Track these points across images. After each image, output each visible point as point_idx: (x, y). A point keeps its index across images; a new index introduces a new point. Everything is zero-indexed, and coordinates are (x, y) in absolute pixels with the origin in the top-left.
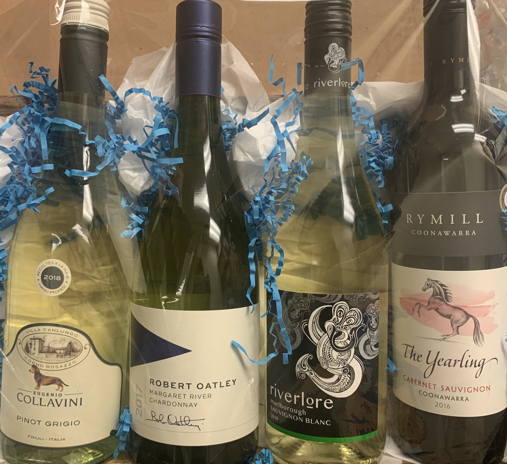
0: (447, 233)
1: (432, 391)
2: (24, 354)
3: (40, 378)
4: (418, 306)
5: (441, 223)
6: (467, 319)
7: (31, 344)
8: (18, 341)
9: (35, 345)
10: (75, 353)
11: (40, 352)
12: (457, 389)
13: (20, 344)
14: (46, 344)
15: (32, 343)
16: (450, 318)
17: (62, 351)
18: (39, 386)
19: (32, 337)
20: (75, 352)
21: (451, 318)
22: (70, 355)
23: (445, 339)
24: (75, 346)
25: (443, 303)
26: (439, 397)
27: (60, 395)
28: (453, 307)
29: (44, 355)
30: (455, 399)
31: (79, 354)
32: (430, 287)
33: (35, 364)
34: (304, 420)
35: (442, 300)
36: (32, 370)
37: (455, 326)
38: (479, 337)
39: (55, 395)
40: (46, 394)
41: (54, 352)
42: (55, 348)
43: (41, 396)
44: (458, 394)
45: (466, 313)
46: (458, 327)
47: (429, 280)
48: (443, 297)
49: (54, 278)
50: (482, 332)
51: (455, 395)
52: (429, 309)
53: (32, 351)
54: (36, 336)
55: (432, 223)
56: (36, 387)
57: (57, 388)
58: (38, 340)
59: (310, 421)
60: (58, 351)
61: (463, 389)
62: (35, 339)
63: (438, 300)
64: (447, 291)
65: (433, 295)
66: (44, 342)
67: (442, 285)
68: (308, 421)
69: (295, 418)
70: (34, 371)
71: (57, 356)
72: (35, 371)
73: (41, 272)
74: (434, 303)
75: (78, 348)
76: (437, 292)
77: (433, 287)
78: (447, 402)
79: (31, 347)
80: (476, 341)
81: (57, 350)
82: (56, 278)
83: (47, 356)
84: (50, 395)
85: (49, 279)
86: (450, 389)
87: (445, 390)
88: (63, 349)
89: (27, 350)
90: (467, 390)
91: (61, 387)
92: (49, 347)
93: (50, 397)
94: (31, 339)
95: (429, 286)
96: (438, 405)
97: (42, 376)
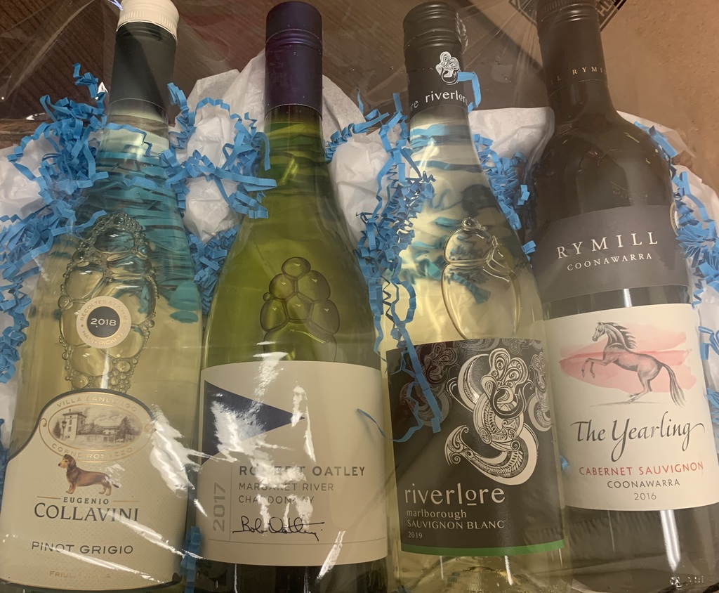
0: (615, 259)
1: (627, 478)
4: (590, 363)
5: (605, 248)
6: (659, 369)
7: (64, 422)
8: (42, 422)
9: (70, 424)
10: (132, 436)
11: (79, 433)
12: (662, 469)
13: (45, 426)
14: (88, 421)
15: (66, 420)
16: (636, 371)
17: (113, 432)
18: (73, 487)
19: (67, 411)
20: (131, 434)
21: (638, 369)
22: (124, 438)
23: (633, 399)
24: (132, 425)
25: (624, 351)
26: (639, 485)
27: (106, 502)
28: (637, 354)
29: (83, 438)
30: (661, 484)
31: (136, 437)
32: (603, 333)
33: (69, 454)
34: (465, 526)
35: (621, 347)
36: (63, 463)
37: (645, 380)
38: (677, 392)
39: (98, 502)
40: (83, 501)
41: (101, 433)
42: (102, 427)
43: (75, 504)
44: (664, 476)
45: (655, 360)
46: (649, 381)
47: (600, 324)
48: (622, 343)
49: (106, 322)
50: (680, 386)
51: (660, 478)
52: (606, 364)
53: (66, 432)
54: (73, 409)
55: (594, 250)
56: (68, 489)
57: (102, 490)
58: (76, 416)
59: (474, 525)
60: (107, 432)
61: (670, 467)
62: (71, 414)
63: (616, 348)
64: (627, 335)
65: (609, 344)
66: (86, 417)
67: (619, 328)
68: (470, 527)
69: (451, 526)
70: (66, 464)
71: (105, 438)
72: (69, 465)
73: (88, 314)
74: (612, 353)
75: (136, 429)
76: (613, 338)
77: (608, 333)
78: (650, 490)
79: (64, 427)
80: (674, 398)
81: (105, 429)
82: (109, 322)
83: (88, 439)
84: (90, 501)
85: (98, 325)
86: (652, 470)
87: (645, 472)
88: (114, 428)
89: (57, 432)
90: (675, 469)
91: (107, 489)
92: (93, 425)
93: (90, 505)
94: (65, 415)
96: (639, 497)
97: (80, 472)
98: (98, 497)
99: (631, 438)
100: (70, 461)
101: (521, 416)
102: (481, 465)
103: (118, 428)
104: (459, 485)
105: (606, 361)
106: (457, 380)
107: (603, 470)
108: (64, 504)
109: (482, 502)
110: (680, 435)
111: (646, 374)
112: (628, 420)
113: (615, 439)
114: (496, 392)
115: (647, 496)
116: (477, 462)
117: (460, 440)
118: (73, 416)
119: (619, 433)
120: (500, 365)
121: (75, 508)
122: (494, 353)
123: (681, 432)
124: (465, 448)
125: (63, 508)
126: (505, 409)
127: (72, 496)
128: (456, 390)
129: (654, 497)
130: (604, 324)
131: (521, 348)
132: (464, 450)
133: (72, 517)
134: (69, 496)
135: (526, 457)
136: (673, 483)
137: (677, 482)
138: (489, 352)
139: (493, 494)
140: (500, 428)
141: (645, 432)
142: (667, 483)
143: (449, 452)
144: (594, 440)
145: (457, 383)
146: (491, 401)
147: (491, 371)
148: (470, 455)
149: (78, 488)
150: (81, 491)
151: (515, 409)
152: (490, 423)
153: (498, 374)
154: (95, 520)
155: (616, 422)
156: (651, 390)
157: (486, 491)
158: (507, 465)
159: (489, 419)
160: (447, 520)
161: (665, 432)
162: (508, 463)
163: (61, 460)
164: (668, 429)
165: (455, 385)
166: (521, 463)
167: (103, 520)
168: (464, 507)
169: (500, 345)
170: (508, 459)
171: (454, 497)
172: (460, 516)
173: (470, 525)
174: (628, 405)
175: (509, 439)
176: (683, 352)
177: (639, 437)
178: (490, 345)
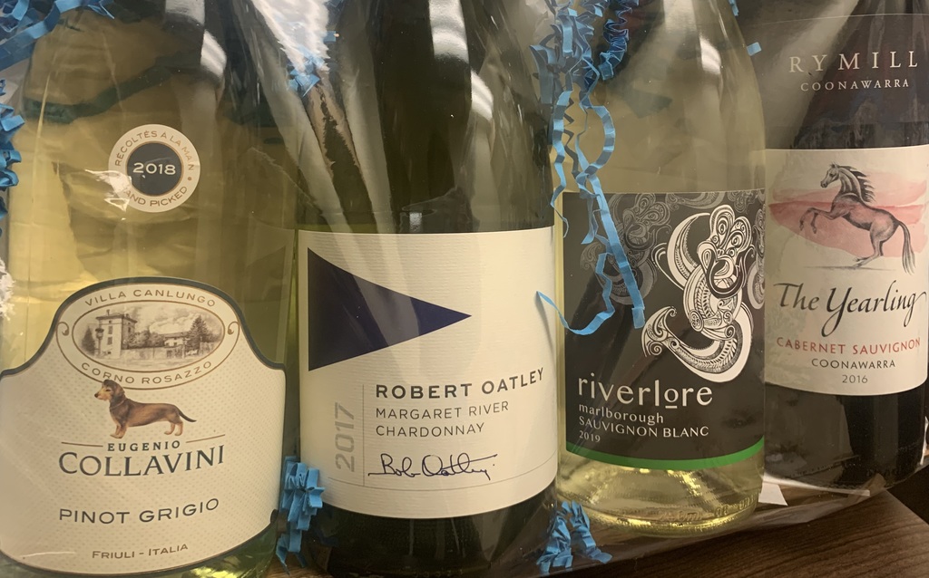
0: (866, 84)
1: (838, 357)
2: (80, 358)
3: (125, 410)
4: (813, 213)
5: (856, 67)
6: (895, 228)
7: (100, 330)
8: (61, 328)
9: (110, 332)
10: (210, 344)
11: (126, 346)
12: (879, 347)
13: (66, 333)
14: (140, 328)
15: (103, 327)
16: (869, 230)
17: (180, 341)
18: (122, 428)
19: (102, 313)
20: (208, 342)
21: (871, 228)
22: (198, 348)
23: (860, 265)
24: (209, 328)
25: (858, 203)
26: (850, 366)
27: (176, 445)
28: (873, 209)
29: (134, 353)
30: (876, 366)
31: (216, 344)
32: (836, 179)
33: (112, 378)
34: (660, 432)
35: (856, 199)
36: (102, 392)
37: (877, 241)
38: (909, 257)
39: (163, 446)
40: (140, 447)
41: (161, 344)
42: (162, 336)
43: (128, 453)
44: (880, 356)
45: (892, 217)
46: (882, 243)
47: (833, 166)
48: (858, 194)
49: (158, 168)
50: (914, 249)
51: (875, 359)
52: (835, 217)
53: (104, 346)
54: (114, 310)
55: (841, 68)
56: (114, 431)
57: (169, 430)
58: (120, 320)
59: (672, 432)
60: (171, 342)
61: (888, 347)
62: (110, 317)
63: (849, 200)
64: (865, 184)
65: (841, 192)
66: (135, 322)
67: (857, 174)
68: (667, 434)
69: (642, 431)
70: (108, 394)
71: (169, 352)
72: (113, 396)
73: (127, 156)
74: (843, 206)
75: (216, 333)
76: (848, 187)
77: (842, 178)
78: (862, 372)
79: (100, 338)
80: (905, 265)
81: (167, 338)
82: (164, 169)
83: (142, 355)
84: (151, 446)
85: (145, 173)
86: (868, 350)
87: (859, 352)
88: (183, 336)
89: (89, 345)
90: (893, 348)
91: (177, 427)
92: (148, 333)
93: (152, 452)
94: (100, 318)
95: (834, 177)
96: (848, 380)
97: (132, 405)
98: (162, 439)
99: (849, 311)
100: (114, 390)
101: (740, 293)
102: (687, 358)
103: (188, 335)
104: (657, 382)
105: (834, 213)
106: (666, 247)
107: (808, 345)
108: (109, 454)
109: (685, 404)
110: (904, 308)
111: (880, 234)
112: (850, 290)
113: (829, 310)
114: (715, 264)
115: (857, 378)
116: (683, 354)
117: (663, 325)
118: (114, 321)
119: (836, 304)
120: (722, 227)
121: (128, 459)
122: (717, 212)
123: (906, 305)
124: (670, 335)
125: (108, 459)
126: (723, 285)
127: (122, 441)
128: (664, 260)
129: (865, 380)
130: (839, 167)
131: (747, 203)
132: (667, 338)
133: (124, 472)
134: (116, 442)
135: (739, 346)
136: (888, 365)
137: (893, 364)
138: (710, 211)
139: (699, 394)
140: (715, 310)
141: (867, 305)
142: (882, 365)
143: (647, 339)
144: (803, 308)
145: (666, 250)
146: (707, 276)
147: (711, 237)
148: (675, 344)
149: (130, 430)
150: (134, 434)
151: (734, 284)
152: (703, 304)
153: (719, 240)
154: (161, 472)
155: (834, 290)
156: (882, 254)
157: (691, 390)
158: (718, 357)
159: (703, 300)
160: (637, 424)
161: (888, 306)
162: (720, 355)
163: (99, 387)
164: (893, 302)
165: (664, 252)
166: (734, 354)
167: (172, 470)
168: (661, 409)
169: (725, 201)
170: (720, 349)
171: (649, 397)
172: (655, 420)
173: (667, 433)
174: (853, 271)
175: (724, 324)
176: (921, 206)
177: (860, 310)
178: (713, 201)
